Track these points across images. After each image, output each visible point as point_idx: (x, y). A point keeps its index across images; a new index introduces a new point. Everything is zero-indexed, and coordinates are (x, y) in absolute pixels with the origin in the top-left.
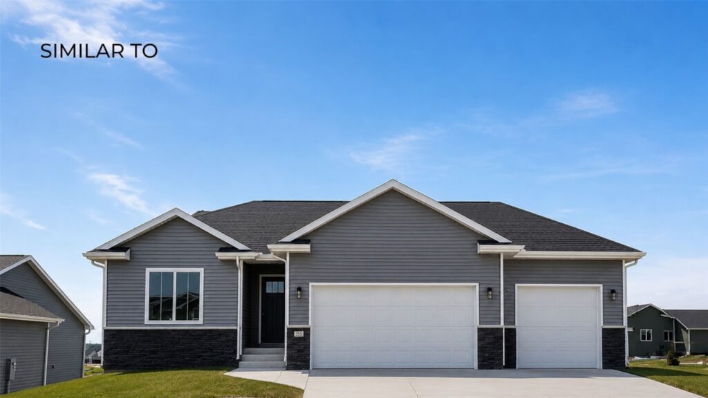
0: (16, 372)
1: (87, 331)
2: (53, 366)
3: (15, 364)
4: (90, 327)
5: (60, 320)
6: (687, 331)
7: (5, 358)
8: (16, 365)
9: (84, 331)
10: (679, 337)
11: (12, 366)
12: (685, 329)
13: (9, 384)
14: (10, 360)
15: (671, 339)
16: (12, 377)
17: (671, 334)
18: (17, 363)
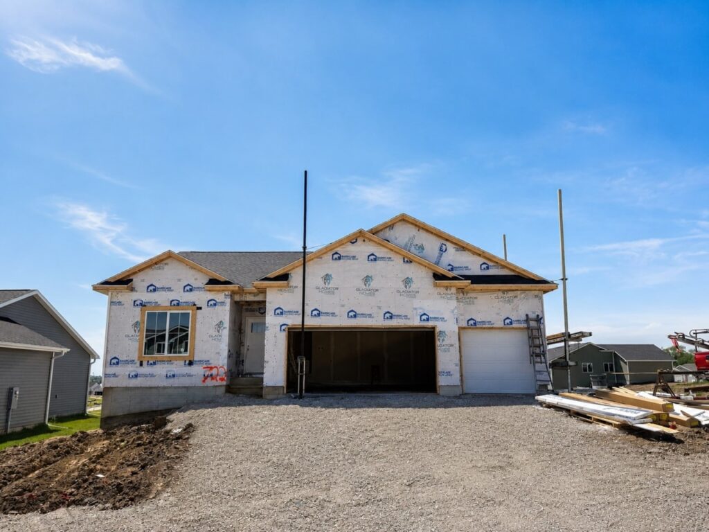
0: (18, 401)
1: (92, 360)
2: (56, 396)
3: (17, 393)
4: (96, 357)
5: (65, 350)
6: (625, 363)
7: (8, 387)
8: (19, 394)
9: (90, 361)
10: (619, 369)
11: (14, 395)
12: (623, 361)
13: (11, 413)
14: (12, 389)
15: (612, 370)
16: (14, 406)
17: (611, 365)
18: (20, 392)
